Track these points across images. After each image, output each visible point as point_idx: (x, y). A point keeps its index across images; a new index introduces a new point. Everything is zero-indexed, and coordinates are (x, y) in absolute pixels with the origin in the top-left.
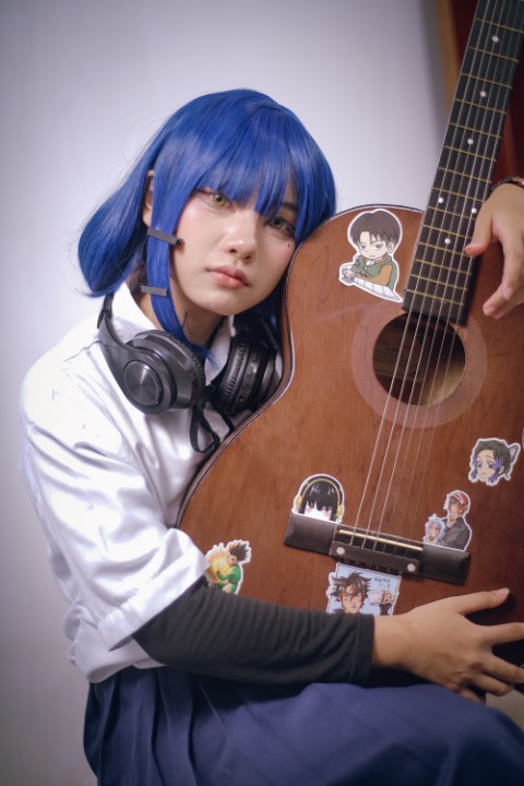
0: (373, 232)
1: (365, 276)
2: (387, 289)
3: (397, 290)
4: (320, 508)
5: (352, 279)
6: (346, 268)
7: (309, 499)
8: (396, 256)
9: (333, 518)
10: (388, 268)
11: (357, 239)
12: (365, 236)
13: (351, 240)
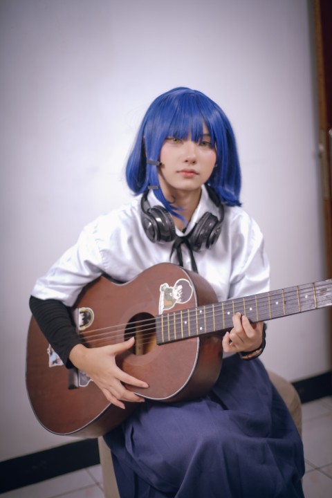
0: (183, 290)
1: (165, 295)
2: (163, 307)
3: (164, 311)
4: (83, 319)
5: (162, 290)
6: (166, 286)
7: (85, 313)
8: (177, 305)
9: (81, 326)
10: (170, 303)
11: (178, 284)
12: (180, 287)
13: (177, 282)
